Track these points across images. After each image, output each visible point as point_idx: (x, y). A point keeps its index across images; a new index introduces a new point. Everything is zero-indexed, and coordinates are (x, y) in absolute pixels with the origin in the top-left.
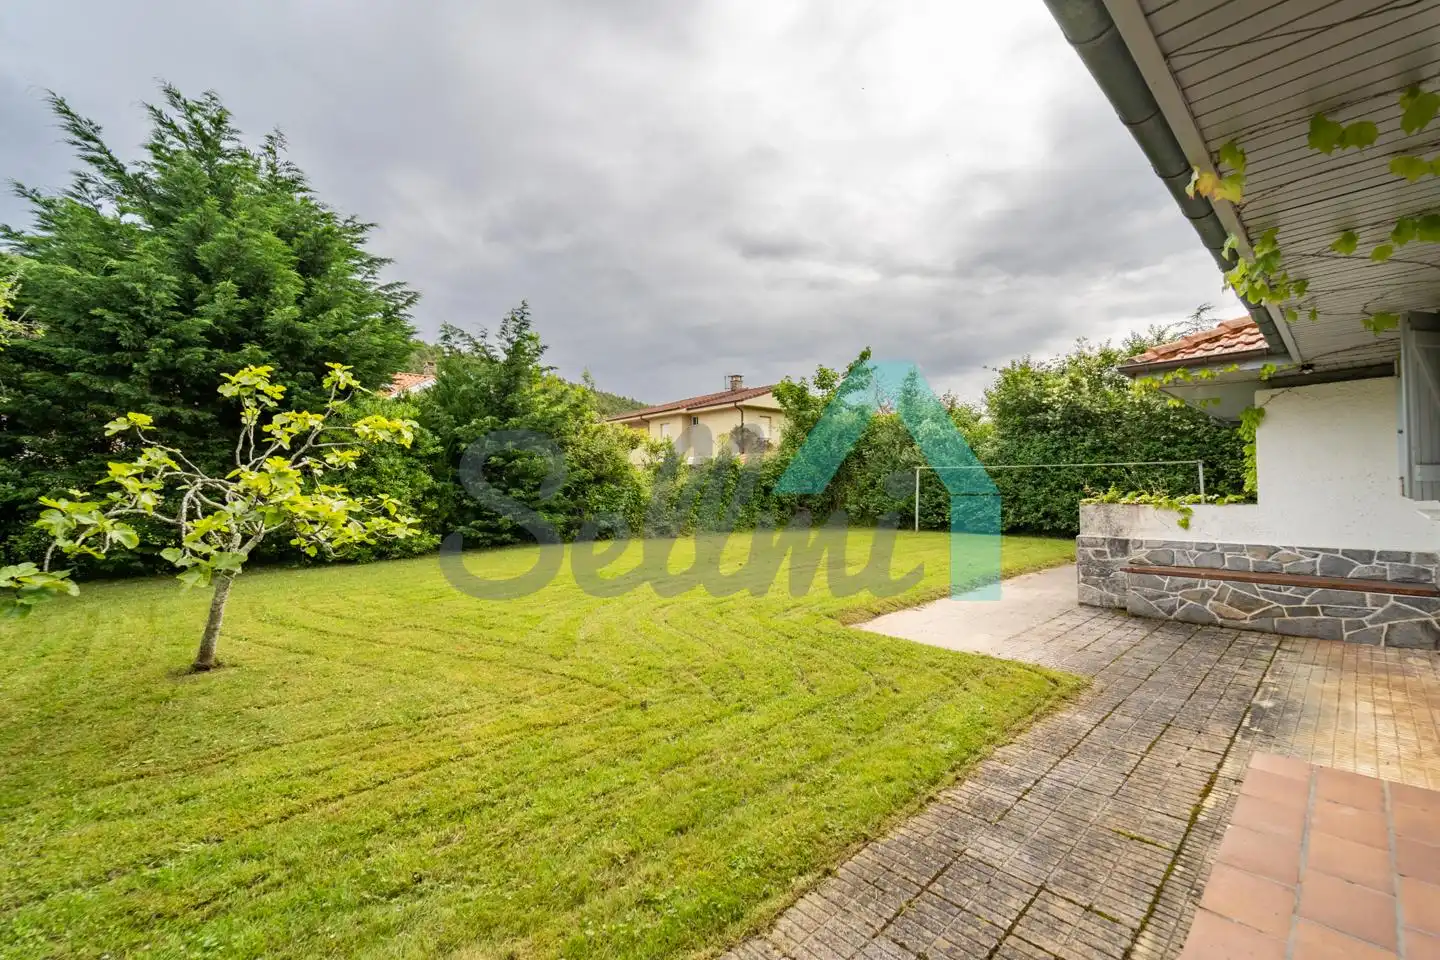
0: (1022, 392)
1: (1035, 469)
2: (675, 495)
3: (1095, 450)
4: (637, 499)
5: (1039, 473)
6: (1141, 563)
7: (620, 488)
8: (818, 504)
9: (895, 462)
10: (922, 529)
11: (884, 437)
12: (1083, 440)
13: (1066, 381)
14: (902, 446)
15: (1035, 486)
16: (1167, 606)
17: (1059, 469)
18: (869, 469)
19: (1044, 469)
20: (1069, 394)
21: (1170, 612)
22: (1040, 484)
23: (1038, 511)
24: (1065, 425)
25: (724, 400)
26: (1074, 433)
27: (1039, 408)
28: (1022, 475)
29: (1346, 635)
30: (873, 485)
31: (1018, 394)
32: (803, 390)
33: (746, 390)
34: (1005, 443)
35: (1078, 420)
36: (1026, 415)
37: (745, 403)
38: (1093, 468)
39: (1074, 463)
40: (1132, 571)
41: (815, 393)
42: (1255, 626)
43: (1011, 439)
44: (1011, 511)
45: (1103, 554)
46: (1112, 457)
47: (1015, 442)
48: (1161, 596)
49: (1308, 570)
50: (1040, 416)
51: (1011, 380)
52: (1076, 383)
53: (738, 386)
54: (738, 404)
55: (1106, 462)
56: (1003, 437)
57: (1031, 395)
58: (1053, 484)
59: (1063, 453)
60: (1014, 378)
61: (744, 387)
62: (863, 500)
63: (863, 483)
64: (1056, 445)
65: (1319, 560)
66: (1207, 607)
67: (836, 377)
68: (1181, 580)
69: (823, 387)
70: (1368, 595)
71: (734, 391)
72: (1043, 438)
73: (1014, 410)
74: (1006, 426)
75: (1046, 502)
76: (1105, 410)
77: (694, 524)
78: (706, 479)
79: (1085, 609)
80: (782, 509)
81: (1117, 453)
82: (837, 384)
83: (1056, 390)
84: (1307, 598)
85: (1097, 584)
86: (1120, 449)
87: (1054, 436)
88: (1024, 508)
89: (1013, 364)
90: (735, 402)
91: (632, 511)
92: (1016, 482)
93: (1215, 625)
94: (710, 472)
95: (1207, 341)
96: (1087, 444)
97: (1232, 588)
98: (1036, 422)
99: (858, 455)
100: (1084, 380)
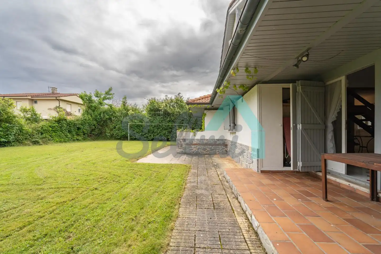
0: (155, 106)
1: (158, 125)
2: (40, 129)
3: (169, 121)
4: (21, 130)
5: (158, 126)
6: (188, 143)
7: (12, 125)
8: (96, 134)
9: (121, 122)
10: (130, 140)
11: (118, 114)
12: (167, 119)
13: (164, 104)
14: (124, 117)
15: (157, 129)
16: (193, 151)
17: (162, 125)
18: (113, 123)
19: (159, 125)
20: (165, 108)
21: (194, 152)
22: (158, 128)
23: (158, 135)
24: (164, 115)
25: (49, 96)
26: (165, 117)
27: (158, 110)
28: (155, 126)
29: (217, 153)
30: (115, 128)
31: (154, 106)
32: (90, 97)
33: (59, 93)
34: (150, 118)
35: (166, 114)
36: (155, 112)
37: (61, 98)
38: (169, 125)
39: (166, 124)
40: (187, 145)
41: (94, 98)
42: (206, 153)
43: (152, 117)
44: (152, 135)
45: (181, 142)
46: (173, 123)
47: (153, 118)
48: (192, 149)
49: (212, 143)
50: (158, 112)
51: (152, 102)
52: (166, 106)
53: (55, 92)
54: (57, 98)
55: (172, 124)
56: (150, 117)
57: (157, 107)
58: (161, 128)
59: (163, 121)
60: (153, 102)
61: (58, 92)
62: (112, 132)
63: (111, 127)
64: (162, 119)
65: (213, 141)
66: (199, 151)
67: (102, 94)
68: (195, 146)
69: (97, 97)
70: (220, 146)
71: (53, 93)
72: (159, 117)
73: (153, 110)
74: (150, 114)
75: (160, 133)
76: (171, 112)
77: (49, 140)
78: (54, 123)
79: (178, 154)
80: (84, 135)
81: (173, 122)
82: (102, 97)
83: (162, 106)
84: (213, 147)
85: (180, 149)
86: (174, 121)
87: (161, 117)
88: (155, 134)
89: (152, 98)
90: (56, 97)
91: (19, 135)
92: (153, 128)
93: (200, 154)
94: (55, 121)
95: (199, 100)
96: (168, 119)
97: (203, 147)
98: (157, 113)
99: (110, 119)
100: (168, 105)
